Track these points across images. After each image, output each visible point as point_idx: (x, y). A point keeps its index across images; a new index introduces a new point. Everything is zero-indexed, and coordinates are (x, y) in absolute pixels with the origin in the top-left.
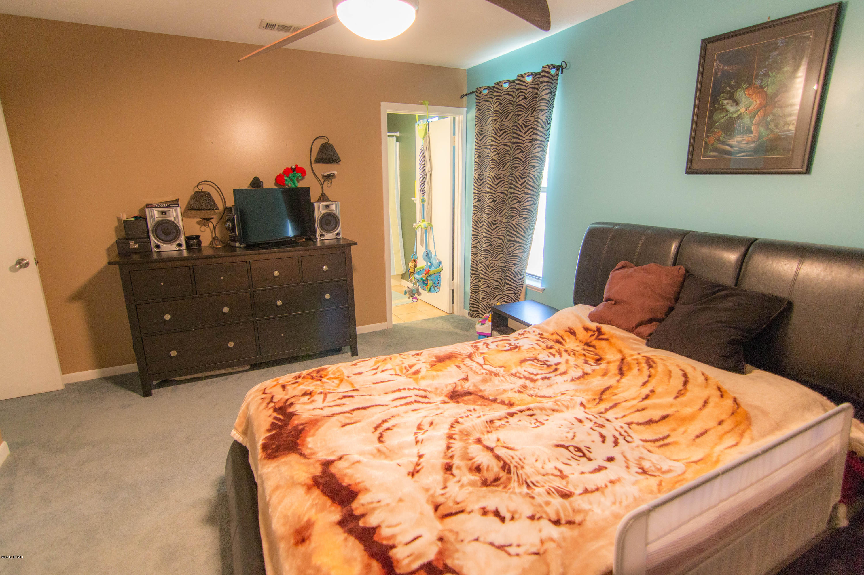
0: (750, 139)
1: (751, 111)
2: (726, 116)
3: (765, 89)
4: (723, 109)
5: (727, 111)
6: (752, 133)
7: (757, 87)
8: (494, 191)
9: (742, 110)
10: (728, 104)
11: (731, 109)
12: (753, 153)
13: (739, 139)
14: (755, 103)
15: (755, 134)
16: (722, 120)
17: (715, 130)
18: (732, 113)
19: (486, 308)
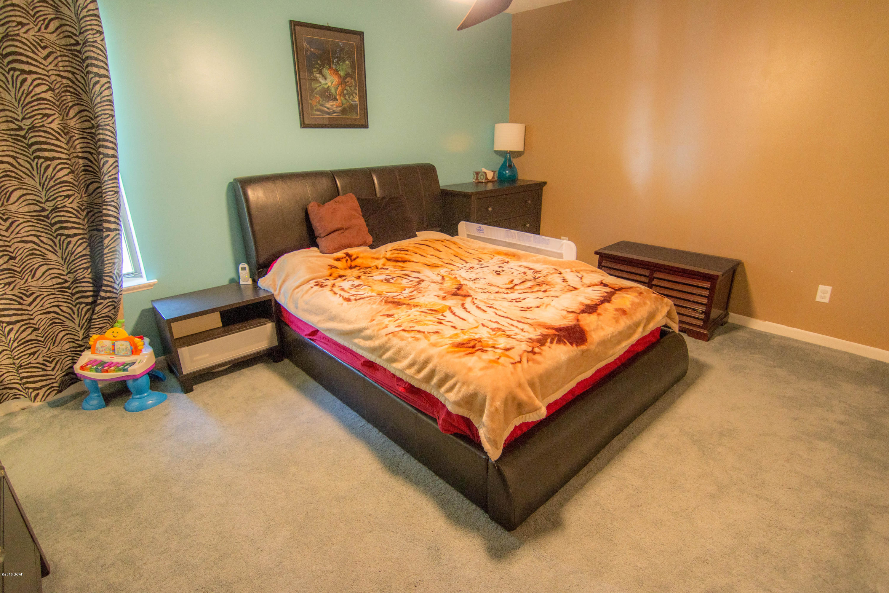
0: (337, 104)
1: (334, 85)
2: (320, 86)
3: (339, 72)
4: (317, 80)
5: (320, 83)
6: (337, 100)
7: (334, 70)
8: (66, 154)
9: (329, 84)
10: (319, 77)
11: (323, 82)
12: (340, 114)
13: (332, 104)
14: (335, 80)
15: (339, 102)
16: (318, 89)
17: (315, 95)
18: (323, 84)
19: (46, 366)
